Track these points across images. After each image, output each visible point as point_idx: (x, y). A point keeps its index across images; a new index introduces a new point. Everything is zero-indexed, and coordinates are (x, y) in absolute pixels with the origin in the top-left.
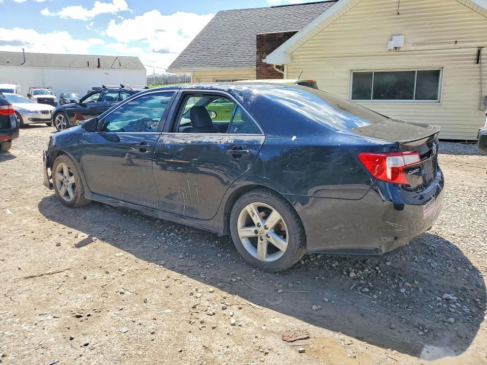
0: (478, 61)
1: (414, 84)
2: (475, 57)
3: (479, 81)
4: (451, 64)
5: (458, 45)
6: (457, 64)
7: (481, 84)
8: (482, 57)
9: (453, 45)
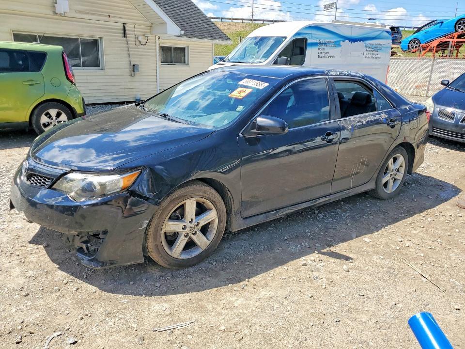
0: (125, 35)
1: (79, 52)
2: (122, 31)
3: (127, 52)
4: (108, 35)
5: (111, 19)
6: (111, 36)
7: (129, 54)
8: (127, 32)
9: (107, 18)
